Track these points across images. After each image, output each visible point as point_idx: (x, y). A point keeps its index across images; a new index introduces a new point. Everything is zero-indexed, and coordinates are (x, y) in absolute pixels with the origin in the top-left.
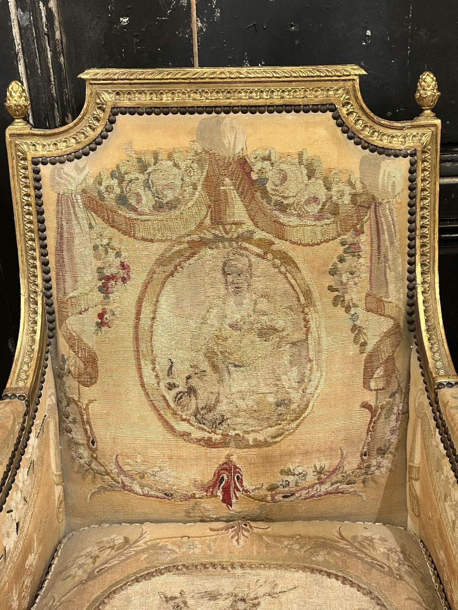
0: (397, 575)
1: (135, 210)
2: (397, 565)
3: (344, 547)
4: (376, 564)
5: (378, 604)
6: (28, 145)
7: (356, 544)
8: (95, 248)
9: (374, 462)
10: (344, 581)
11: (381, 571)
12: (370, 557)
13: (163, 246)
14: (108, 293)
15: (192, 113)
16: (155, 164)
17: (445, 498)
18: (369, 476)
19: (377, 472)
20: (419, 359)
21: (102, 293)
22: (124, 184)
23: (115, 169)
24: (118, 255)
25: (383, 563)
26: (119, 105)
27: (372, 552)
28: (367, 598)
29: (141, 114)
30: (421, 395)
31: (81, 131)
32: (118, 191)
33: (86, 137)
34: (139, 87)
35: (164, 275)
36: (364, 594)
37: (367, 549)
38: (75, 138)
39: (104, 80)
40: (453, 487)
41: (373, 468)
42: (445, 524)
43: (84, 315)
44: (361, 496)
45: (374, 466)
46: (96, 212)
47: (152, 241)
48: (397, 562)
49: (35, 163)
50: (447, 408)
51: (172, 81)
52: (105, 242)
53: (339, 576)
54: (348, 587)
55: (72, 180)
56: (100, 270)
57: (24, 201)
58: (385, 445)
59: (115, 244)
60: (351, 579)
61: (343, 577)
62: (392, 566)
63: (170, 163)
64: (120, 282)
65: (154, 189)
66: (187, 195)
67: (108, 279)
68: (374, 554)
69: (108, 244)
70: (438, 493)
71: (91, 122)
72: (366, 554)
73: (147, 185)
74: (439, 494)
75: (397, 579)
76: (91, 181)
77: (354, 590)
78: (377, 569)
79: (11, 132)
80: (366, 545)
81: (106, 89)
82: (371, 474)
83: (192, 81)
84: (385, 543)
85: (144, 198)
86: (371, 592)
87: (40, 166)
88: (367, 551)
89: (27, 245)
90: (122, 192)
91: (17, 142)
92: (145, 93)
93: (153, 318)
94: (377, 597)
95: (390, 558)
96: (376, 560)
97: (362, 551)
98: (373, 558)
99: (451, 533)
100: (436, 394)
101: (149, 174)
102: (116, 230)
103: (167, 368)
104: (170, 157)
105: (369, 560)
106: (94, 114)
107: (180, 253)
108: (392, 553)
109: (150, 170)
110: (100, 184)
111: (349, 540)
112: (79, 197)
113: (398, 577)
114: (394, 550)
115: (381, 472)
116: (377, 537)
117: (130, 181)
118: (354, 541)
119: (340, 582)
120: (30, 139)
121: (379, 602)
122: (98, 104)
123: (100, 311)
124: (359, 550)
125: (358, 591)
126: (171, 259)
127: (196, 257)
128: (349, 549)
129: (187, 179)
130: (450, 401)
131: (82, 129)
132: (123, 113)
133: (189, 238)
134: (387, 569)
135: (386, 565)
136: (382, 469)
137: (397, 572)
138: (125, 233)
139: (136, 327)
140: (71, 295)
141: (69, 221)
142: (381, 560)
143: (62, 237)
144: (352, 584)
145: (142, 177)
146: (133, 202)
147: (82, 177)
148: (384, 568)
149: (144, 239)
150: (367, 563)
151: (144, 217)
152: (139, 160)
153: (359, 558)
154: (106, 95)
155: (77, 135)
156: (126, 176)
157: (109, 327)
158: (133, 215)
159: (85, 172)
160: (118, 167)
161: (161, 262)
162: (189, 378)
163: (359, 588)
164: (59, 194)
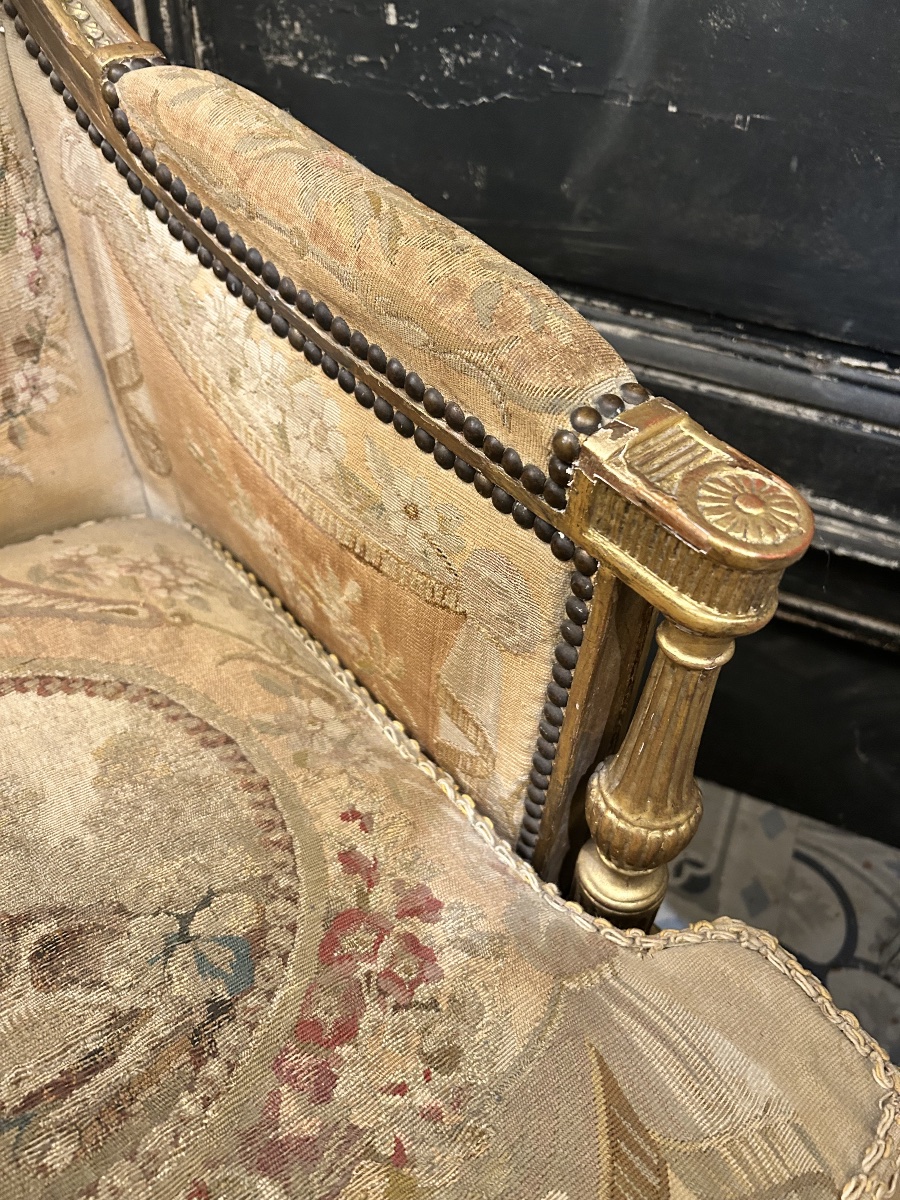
0: (174, 615)
2: (163, 594)
3: (15, 605)
4: (113, 611)
5: (156, 707)
7: (46, 585)
9: (19, 380)
10: (44, 686)
11: (132, 624)
12: (91, 600)
17: (232, 380)
18: (21, 419)
19: (37, 405)
20: (33, 52)
25: (128, 603)
27: (92, 586)
28: (120, 704)
30: (71, 148)
36: (111, 698)
37: (75, 585)
40: (248, 335)
41: (23, 397)
42: (252, 449)
44: (20, 475)
45: (23, 390)
48: (160, 588)
50: (161, 110)
53: (26, 680)
54: (59, 697)
58: (30, 330)
60: (61, 675)
61: (38, 677)
62: (152, 601)
68: (96, 590)
70: (205, 379)
72: (80, 599)
74: (211, 381)
75: (174, 624)
77: (79, 698)
78: (119, 623)
80: (69, 577)
82: (23, 413)
84: (115, 556)
86: (125, 685)
88: (78, 591)
94: (147, 690)
95: (142, 585)
96: (109, 602)
97: (66, 596)
98: (99, 602)
99: (278, 463)
100: (114, 103)
105: (91, 608)
108: (141, 572)
111: (24, 581)
113: (177, 620)
114: (143, 564)
115: (46, 401)
116: (93, 549)
118: (39, 580)
119: (33, 695)
121: (157, 700)
124: (58, 595)
125: (91, 694)
128: (30, 602)
130: (160, 89)
134: (143, 613)
135: (136, 603)
136: (45, 393)
137: (171, 610)
142: (120, 598)
144: (68, 685)
148: (134, 613)
150: (88, 617)
153: (64, 615)
163: (90, 687)
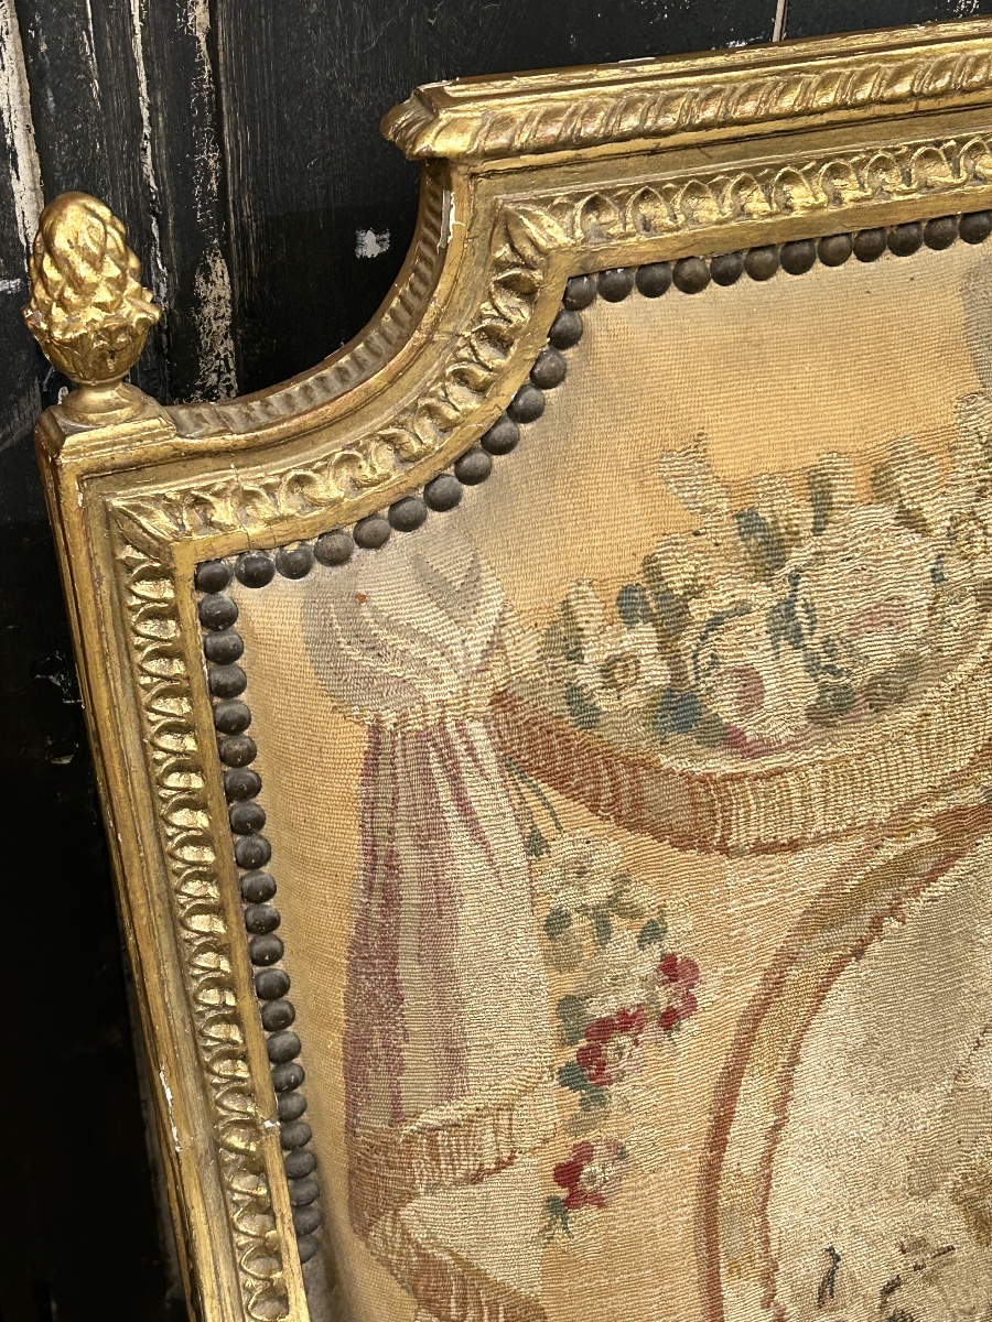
1: (732, 741)
6: (171, 507)
8: (556, 924)
13: (835, 855)
14: (603, 1083)
15: (905, 248)
16: (817, 530)
21: (574, 1089)
22: (688, 641)
23: (640, 579)
24: (652, 932)
26: (605, 261)
29: (691, 286)
31: (423, 402)
32: (656, 673)
33: (447, 427)
34: (689, 164)
35: (825, 962)
38: (389, 440)
39: (538, 151)
43: (493, 1185)
46: (560, 784)
47: (794, 846)
49: (210, 583)
51: (843, 115)
52: (598, 892)
55: (434, 658)
56: (569, 1006)
57: (159, 755)
59: (642, 895)
63: (886, 514)
64: (651, 1031)
65: (813, 642)
66: (951, 641)
67: (604, 1029)
69: (612, 901)
71: (464, 353)
73: (786, 625)
76: (525, 650)
79: (84, 461)
81: (542, 193)
83: (924, 105)
85: (770, 685)
87: (237, 592)
89: (186, 934)
90: (678, 676)
91: (117, 503)
92: (717, 188)
93: (777, 1127)
101: (794, 579)
102: (647, 839)
103: (817, 1280)
104: (881, 485)
106: (481, 317)
107: (900, 868)
109: (797, 557)
110: (575, 656)
112: (477, 731)
117: (716, 622)
120: (177, 477)
122: (500, 266)
123: (565, 1157)
126: (862, 894)
127: (962, 866)
129: (956, 572)
131: (424, 395)
132: (615, 294)
133: (940, 805)
138: (683, 842)
139: (711, 1174)
140: (431, 1118)
141: (429, 836)
143: (391, 901)
145: (763, 596)
146: (724, 707)
147: (480, 637)
149: (761, 849)
151: (771, 763)
152: (748, 522)
154: (547, 220)
155: (402, 425)
156: (694, 605)
157: (600, 1206)
158: (720, 764)
159: (490, 609)
160: (651, 567)
161: (821, 917)
162: (889, 1290)
164: (376, 729)
